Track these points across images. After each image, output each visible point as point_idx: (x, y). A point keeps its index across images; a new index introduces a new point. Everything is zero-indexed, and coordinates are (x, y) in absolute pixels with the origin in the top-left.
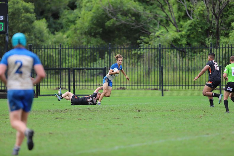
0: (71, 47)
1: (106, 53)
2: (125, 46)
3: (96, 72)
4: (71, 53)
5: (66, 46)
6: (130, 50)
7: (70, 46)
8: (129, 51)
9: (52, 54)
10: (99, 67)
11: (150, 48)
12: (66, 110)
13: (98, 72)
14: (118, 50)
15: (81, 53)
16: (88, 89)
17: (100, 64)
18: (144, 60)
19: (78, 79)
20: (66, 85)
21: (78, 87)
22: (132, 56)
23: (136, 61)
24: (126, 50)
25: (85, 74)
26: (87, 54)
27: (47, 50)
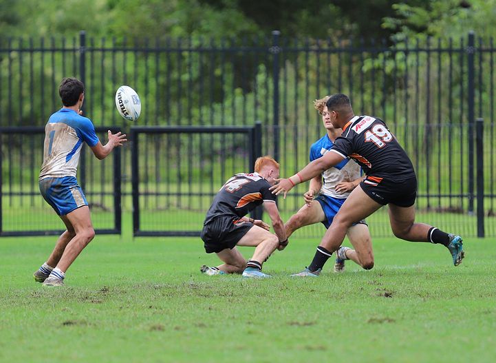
0: (125, 44)
1: (262, 67)
2: (335, 39)
3: (223, 142)
4: (124, 68)
5: (104, 40)
6: (355, 58)
7: (120, 40)
8: (350, 63)
9: (48, 71)
10: (234, 124)
11: (431, 47)
12: (105, 290)
13: (229, 144)
14: (307, 58)
15: (163, 66)
16: (189, 209)
17: (239, 112)
18: (407, 96)
19: (151, 172)
20: (103, 194)
21: (152, 199)
22: (362, 82)
23: (377, 101)
24: (339, 57)
25: (178, 149)
26: (185, 73)
27: (32, 56)
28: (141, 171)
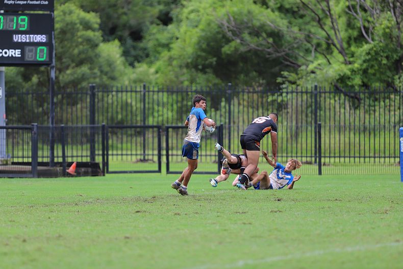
0: (163, 89)
1: (223, 99)
2: (256, 87)
4: (163, 99)
5: (154, 87)
6: (265, 95)
7: (161, 87)
8: (262, 97)
9: (129, 101)
11: (298, 91)
12: (154, 197)
14: (243, 95)
15: (180, 99)
18: (288, 112)
19: (175, 145)
20: (153, 155)
21: (175, 157)
22: (268, 106)
24: (258, 95)
26: (189, 101)
27: (122, 94)
28: (170, 145)
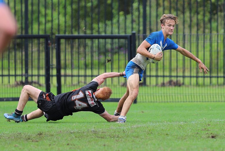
3: (112, 44)
10: (119, 33)
12: (40, 134)
13: (116, 46)
17: (122, 25)
19: (68, 62)
20: (39, 76)
21: (69, 79)
22: (197, 7)
23: (207, 19)
25: (85, 49)
26: (89, 2)
28: (62, 62)
